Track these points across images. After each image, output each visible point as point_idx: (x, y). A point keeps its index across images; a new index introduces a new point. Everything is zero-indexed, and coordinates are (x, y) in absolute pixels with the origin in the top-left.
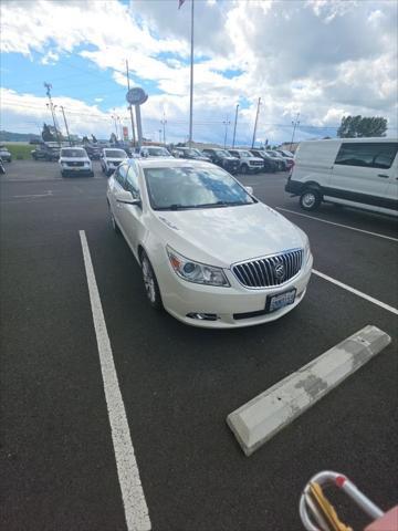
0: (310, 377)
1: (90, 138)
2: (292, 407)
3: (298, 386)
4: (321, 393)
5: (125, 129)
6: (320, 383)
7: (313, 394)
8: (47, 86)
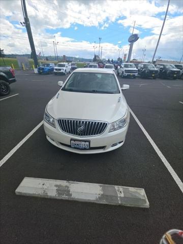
0: (66, 186)
1: (111, 60)
2: (44, 191)
3: (56, 186)
4: (65, 197)
5: (125, 55)
6: (67, 192)
7: (59, 194)
8: (100, 39)
